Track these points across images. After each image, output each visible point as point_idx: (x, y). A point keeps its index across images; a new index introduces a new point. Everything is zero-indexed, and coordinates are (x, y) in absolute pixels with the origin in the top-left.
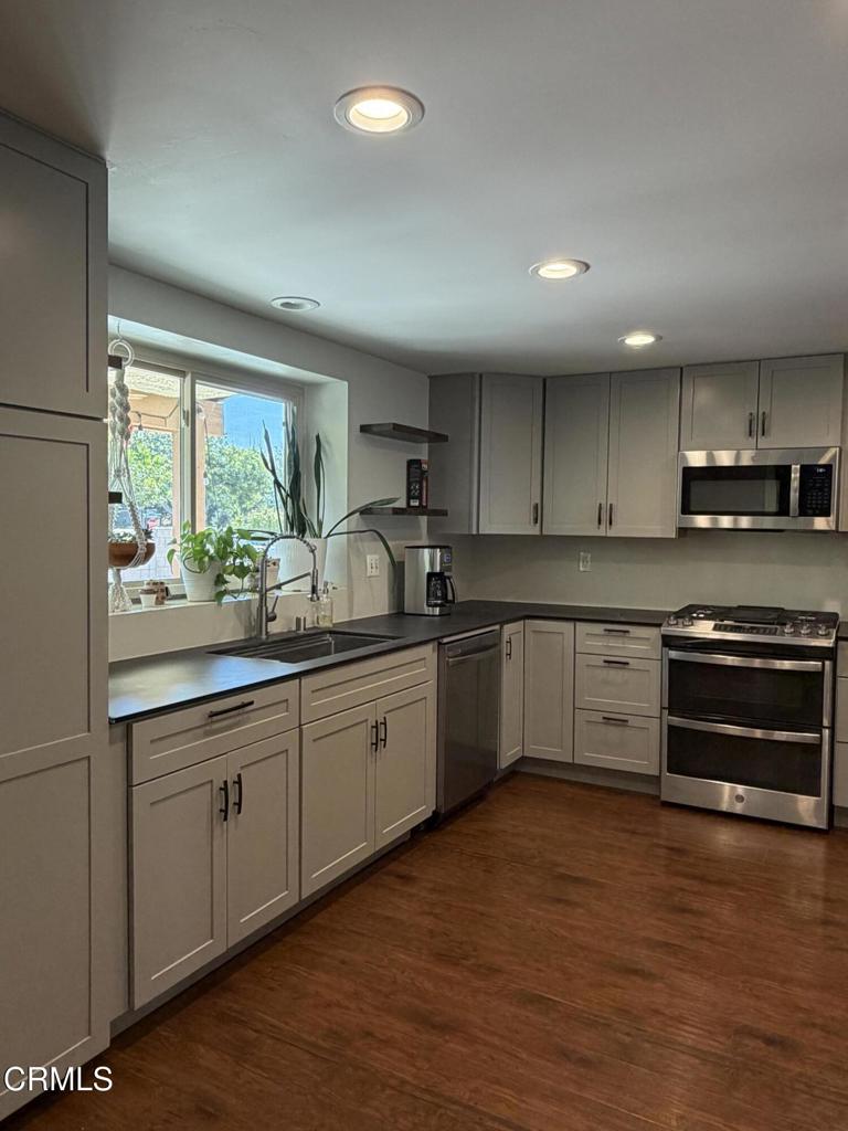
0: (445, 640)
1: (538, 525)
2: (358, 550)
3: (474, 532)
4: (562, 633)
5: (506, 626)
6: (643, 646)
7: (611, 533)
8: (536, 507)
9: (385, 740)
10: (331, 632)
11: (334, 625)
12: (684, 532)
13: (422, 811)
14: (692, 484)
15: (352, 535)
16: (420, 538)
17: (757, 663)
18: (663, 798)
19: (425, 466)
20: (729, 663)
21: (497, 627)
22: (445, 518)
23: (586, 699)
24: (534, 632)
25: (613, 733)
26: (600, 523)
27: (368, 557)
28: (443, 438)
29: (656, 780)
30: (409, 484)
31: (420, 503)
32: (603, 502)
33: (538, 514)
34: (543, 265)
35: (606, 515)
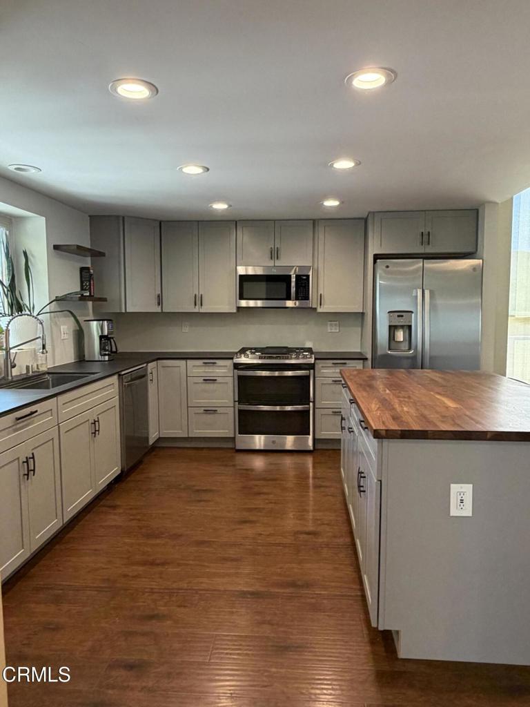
0: (123, 373)
1: (160, 306)
2: (56, 323)
3: (123, 311)
4: (179, 367)
5: (149, 364)
6: (223, 370)
7: (202, 310)
8: (159, 296)
9: (99, 431)
10: (49, 373)
11: (48, 369)
12: (239, 308)
13: (115, 471)
14: (244, 283)
15: (52, 314)
16: (88, 315)
17: (277, 374)
18: (237, 448)
19: (92, 271)
20: (263, 375)
21: (145, 365)
22: (105, 303)
23: (194, 401)
24: (163, 367)
25: (210, 417)
26: (195, 305)
27: (62, 327)
28: (102, 254)
29: (233, 439)
30: (82, 282)
31: (90, 294)
32: (197, 294)
33: (160, 301)
34: (186, 167)
35: (198, 300)
